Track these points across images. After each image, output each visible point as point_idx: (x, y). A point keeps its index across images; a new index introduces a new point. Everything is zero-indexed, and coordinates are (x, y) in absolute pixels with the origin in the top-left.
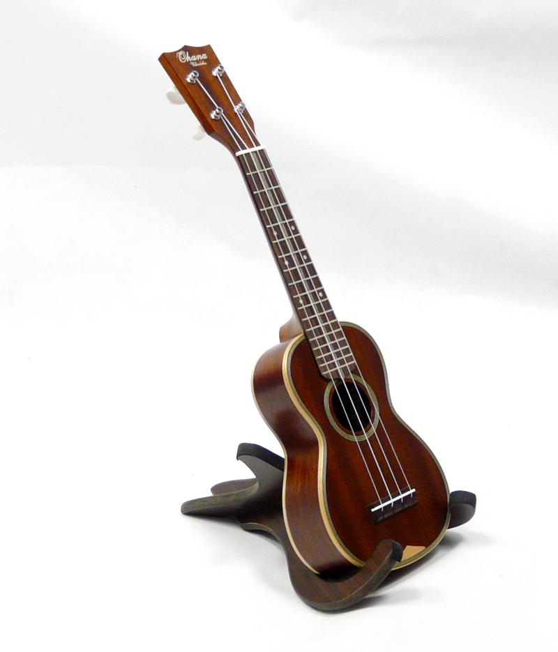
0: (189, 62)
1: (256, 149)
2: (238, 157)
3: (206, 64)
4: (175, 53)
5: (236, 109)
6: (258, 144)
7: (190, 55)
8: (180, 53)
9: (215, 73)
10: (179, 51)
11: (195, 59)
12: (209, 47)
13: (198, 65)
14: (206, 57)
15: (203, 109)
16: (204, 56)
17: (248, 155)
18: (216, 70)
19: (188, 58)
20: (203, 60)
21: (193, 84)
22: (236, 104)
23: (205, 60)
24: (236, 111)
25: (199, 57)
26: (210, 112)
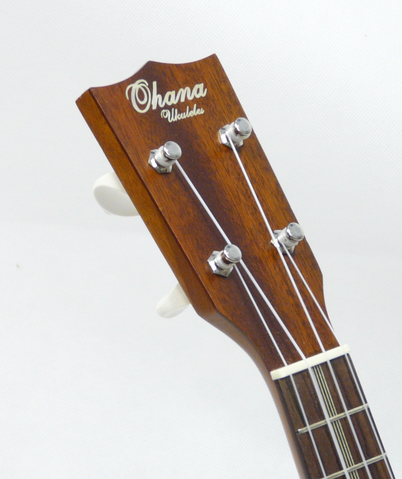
0: (159, 109)
1: (326, 356)
2: (277, 382)
3: (201, 112)
4: (122, 86)
5: (278, 239)
6: (331, 343)
7: (162, 91)
8: (136, 86)
9: (226, 136)
10: (132, 80)
11: (174, 101)
12: (213, 61)
13: (183, 116)
14: (203, 94)
15: (188, 247)
16: (199, 91)
17: (303, 375)
18: (229, 129)
19: (155, 100)
20: (195, 100)
21: (165, 174)
22: (277, 226)
23: (199, 102)
24: (277, 246)
25: (186, 94)
26: (208, 254)
